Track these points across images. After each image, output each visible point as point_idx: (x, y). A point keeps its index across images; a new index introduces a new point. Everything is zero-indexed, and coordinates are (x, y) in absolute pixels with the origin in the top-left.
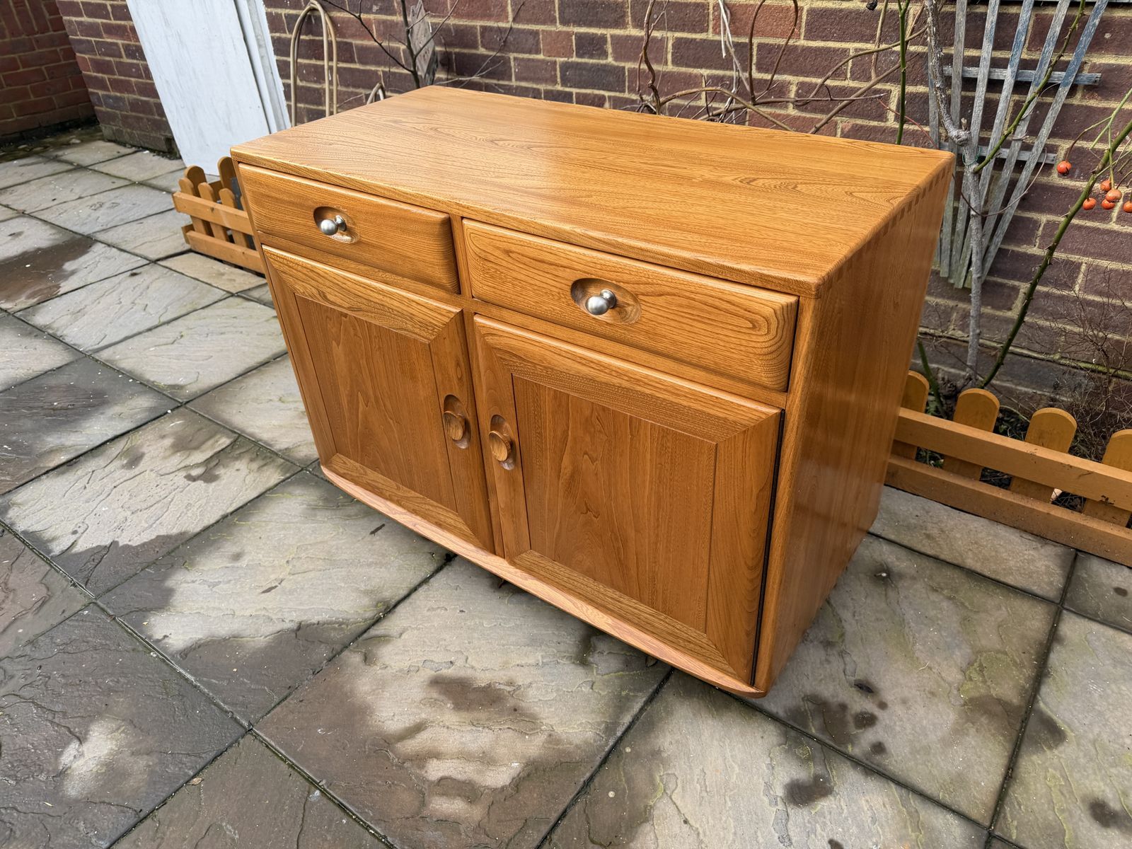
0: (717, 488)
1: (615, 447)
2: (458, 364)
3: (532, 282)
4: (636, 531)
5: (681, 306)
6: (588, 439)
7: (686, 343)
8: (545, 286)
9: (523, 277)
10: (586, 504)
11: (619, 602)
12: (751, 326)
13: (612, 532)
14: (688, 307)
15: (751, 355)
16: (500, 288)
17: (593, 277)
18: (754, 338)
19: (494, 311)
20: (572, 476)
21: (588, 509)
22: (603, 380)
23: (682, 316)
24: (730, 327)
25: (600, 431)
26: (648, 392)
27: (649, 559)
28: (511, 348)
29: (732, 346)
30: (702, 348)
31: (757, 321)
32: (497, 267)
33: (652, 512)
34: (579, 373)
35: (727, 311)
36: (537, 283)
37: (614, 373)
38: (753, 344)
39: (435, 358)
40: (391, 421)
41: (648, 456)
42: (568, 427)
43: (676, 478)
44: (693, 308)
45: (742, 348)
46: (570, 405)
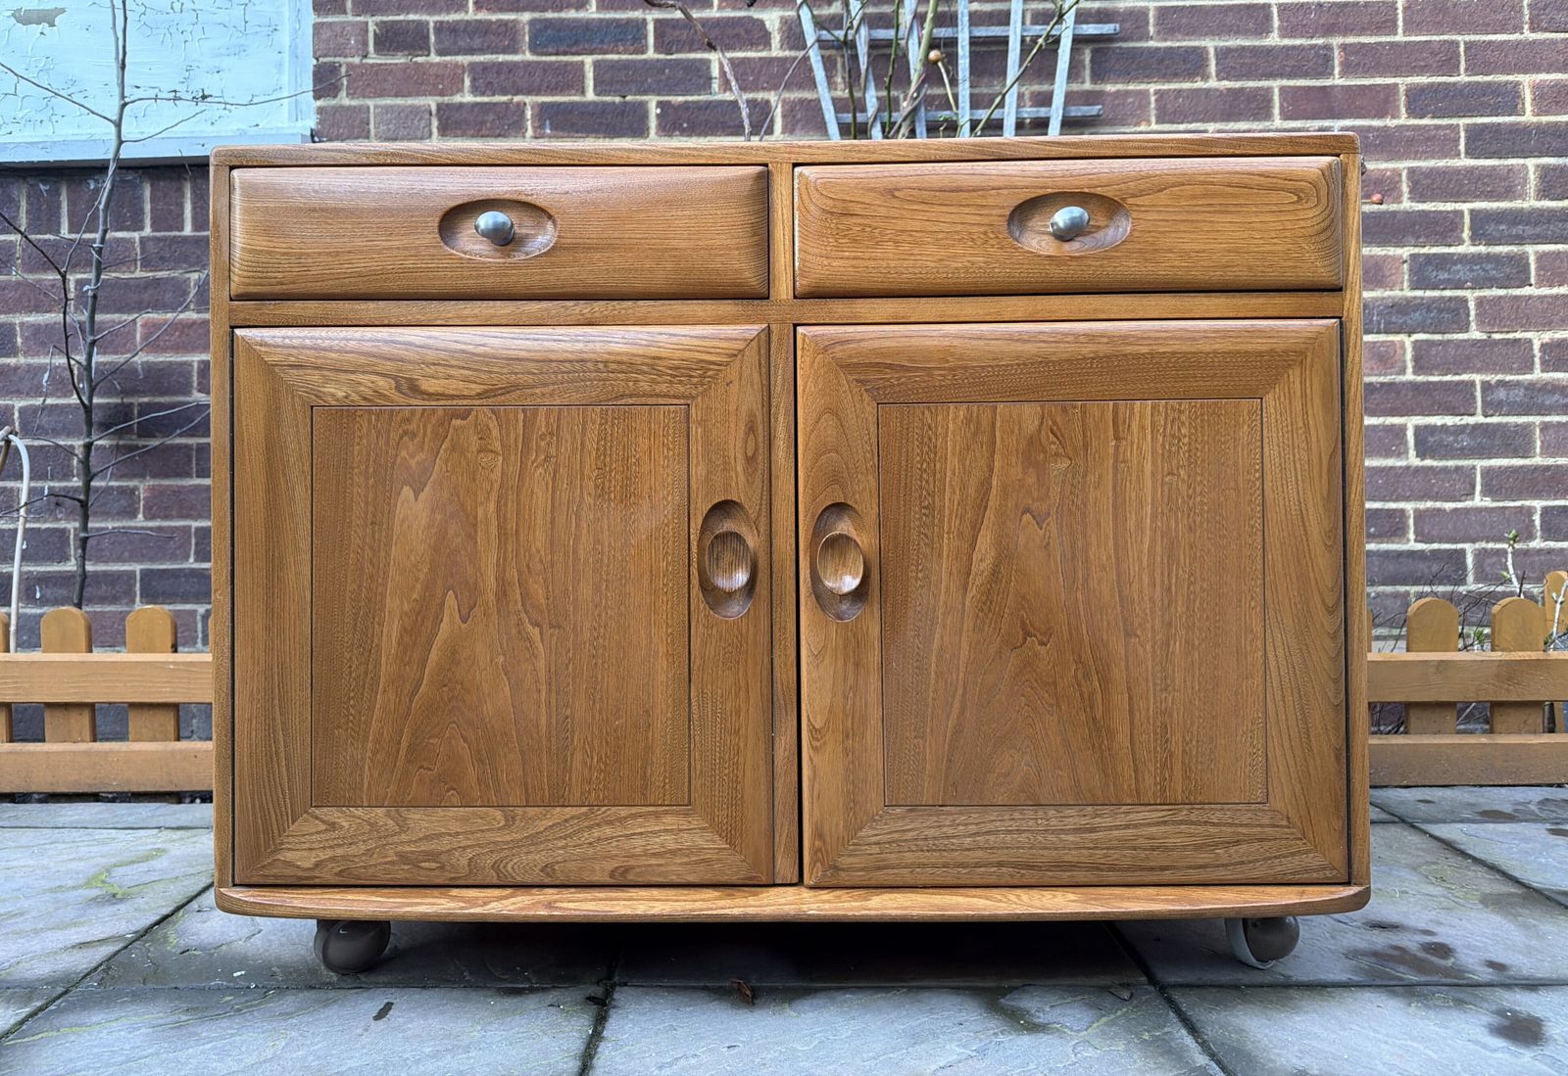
0: (1268, 477)
1: (1084, 476)
2: (751, 429)
3: (935, 229)
4: (1128, 635)
5: (1193, 197)
6: (1031, 479)
7: (1204, 251)
8: (959, 228)
9: (917, 225)
10: (1023, 623)
11: (1092, 830)
12: (1296, 198)
13: (1079, 661)
14: (1205, 196)
15: (1300, 240)
16: (867, 255)
17: (1050, 191)
18: (1301, 215)
19: (840, 308)
20: (995, 571)
21: (1027, 634)
22: (1065, 356)
23: (1197, 212)
24: (1267, 208)
25: (1057, 454)
26: (1145, 350)
27: (1155, 684)
28: (883, 355)
29: (1273, 235)
30: (1229, 251)
31: (1302, 191)
32: (866, 221)
33: (1158, 581)
34: (1018, 358)
35: (1260, 187)
36: (945, 227)
37: (1082, 339)
38: (1303, 224)
39: (696, 431)
40: (535, 632)
41: (1148, 468)
42: (991, 470)
43: (1198, 489)
44: (1214, 195)
45: (1288, 234)
46: (998, 424)
